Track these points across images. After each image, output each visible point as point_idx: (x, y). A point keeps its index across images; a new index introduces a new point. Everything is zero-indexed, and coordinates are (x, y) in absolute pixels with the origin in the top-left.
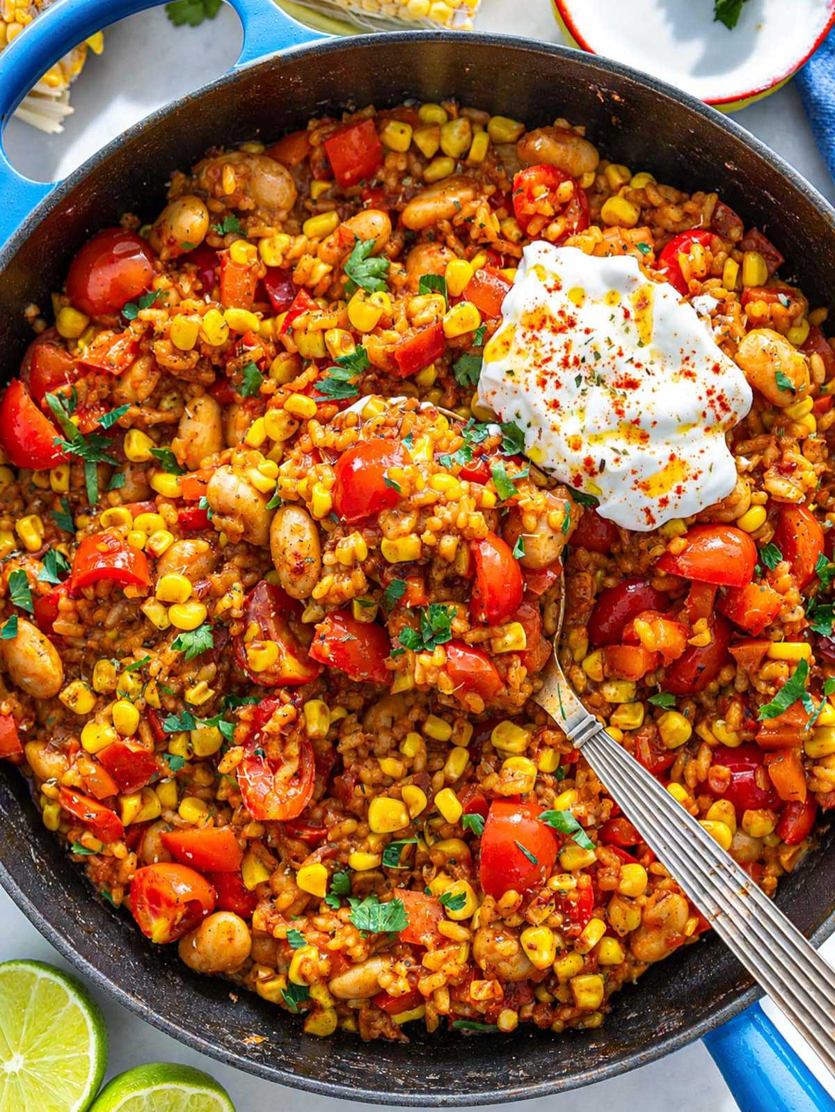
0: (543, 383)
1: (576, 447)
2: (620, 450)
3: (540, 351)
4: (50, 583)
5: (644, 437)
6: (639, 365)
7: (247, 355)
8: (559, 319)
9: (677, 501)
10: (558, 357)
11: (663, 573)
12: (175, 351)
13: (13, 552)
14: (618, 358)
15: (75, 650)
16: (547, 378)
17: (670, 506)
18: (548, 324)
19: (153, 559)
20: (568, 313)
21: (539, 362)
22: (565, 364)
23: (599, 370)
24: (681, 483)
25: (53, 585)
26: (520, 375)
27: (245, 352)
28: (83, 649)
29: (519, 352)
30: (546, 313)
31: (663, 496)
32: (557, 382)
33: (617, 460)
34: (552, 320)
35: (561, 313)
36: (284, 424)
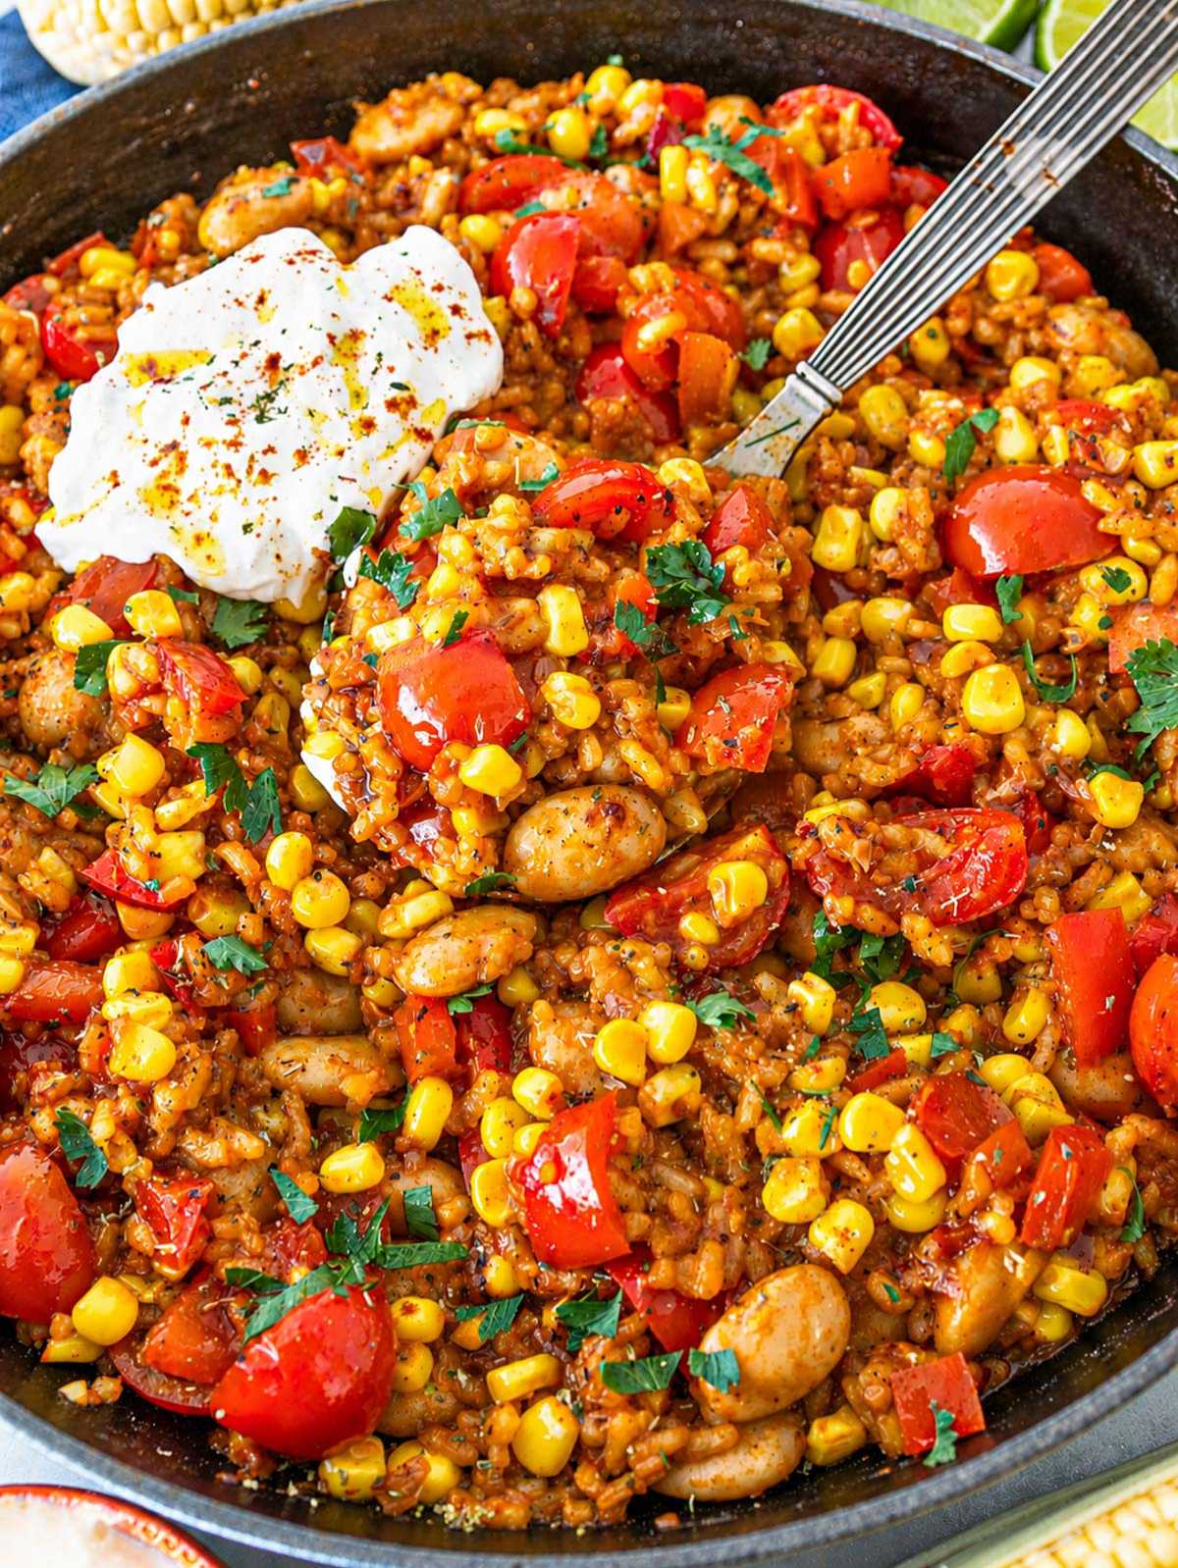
0: (265, 476)
1: (369, 425)
2: (375, 364)
3: (213, 486)
4: (621, 1318)
5: (355, 336)
6: (244, 355)
7: (191, 957)
8: (163, 465)
9: (454, 292)
10: (227, 456)
11: (565, 341)
12: (174, 1075)
13: (564, 1402)
14: (229, 377)
15: (749, 1258)
16: (257, 468)
17: (462, 303)
18: (170, 480)
19: (568, 1101)
20: (154, 454)
21: (233, 483)
22: (235, 444)
23: (249, 400)
24: (427, 290)
25: (627, 1311)
26: (251, 514)
27: (186, 968)
28: (746, 1241)
29: (213, 518)
30: (152, 485)
31: (449, 312)
32: (265, 452)
33: (391, 369)
34: (164, 474)
35: (154, 463)
36: (319, 887)
